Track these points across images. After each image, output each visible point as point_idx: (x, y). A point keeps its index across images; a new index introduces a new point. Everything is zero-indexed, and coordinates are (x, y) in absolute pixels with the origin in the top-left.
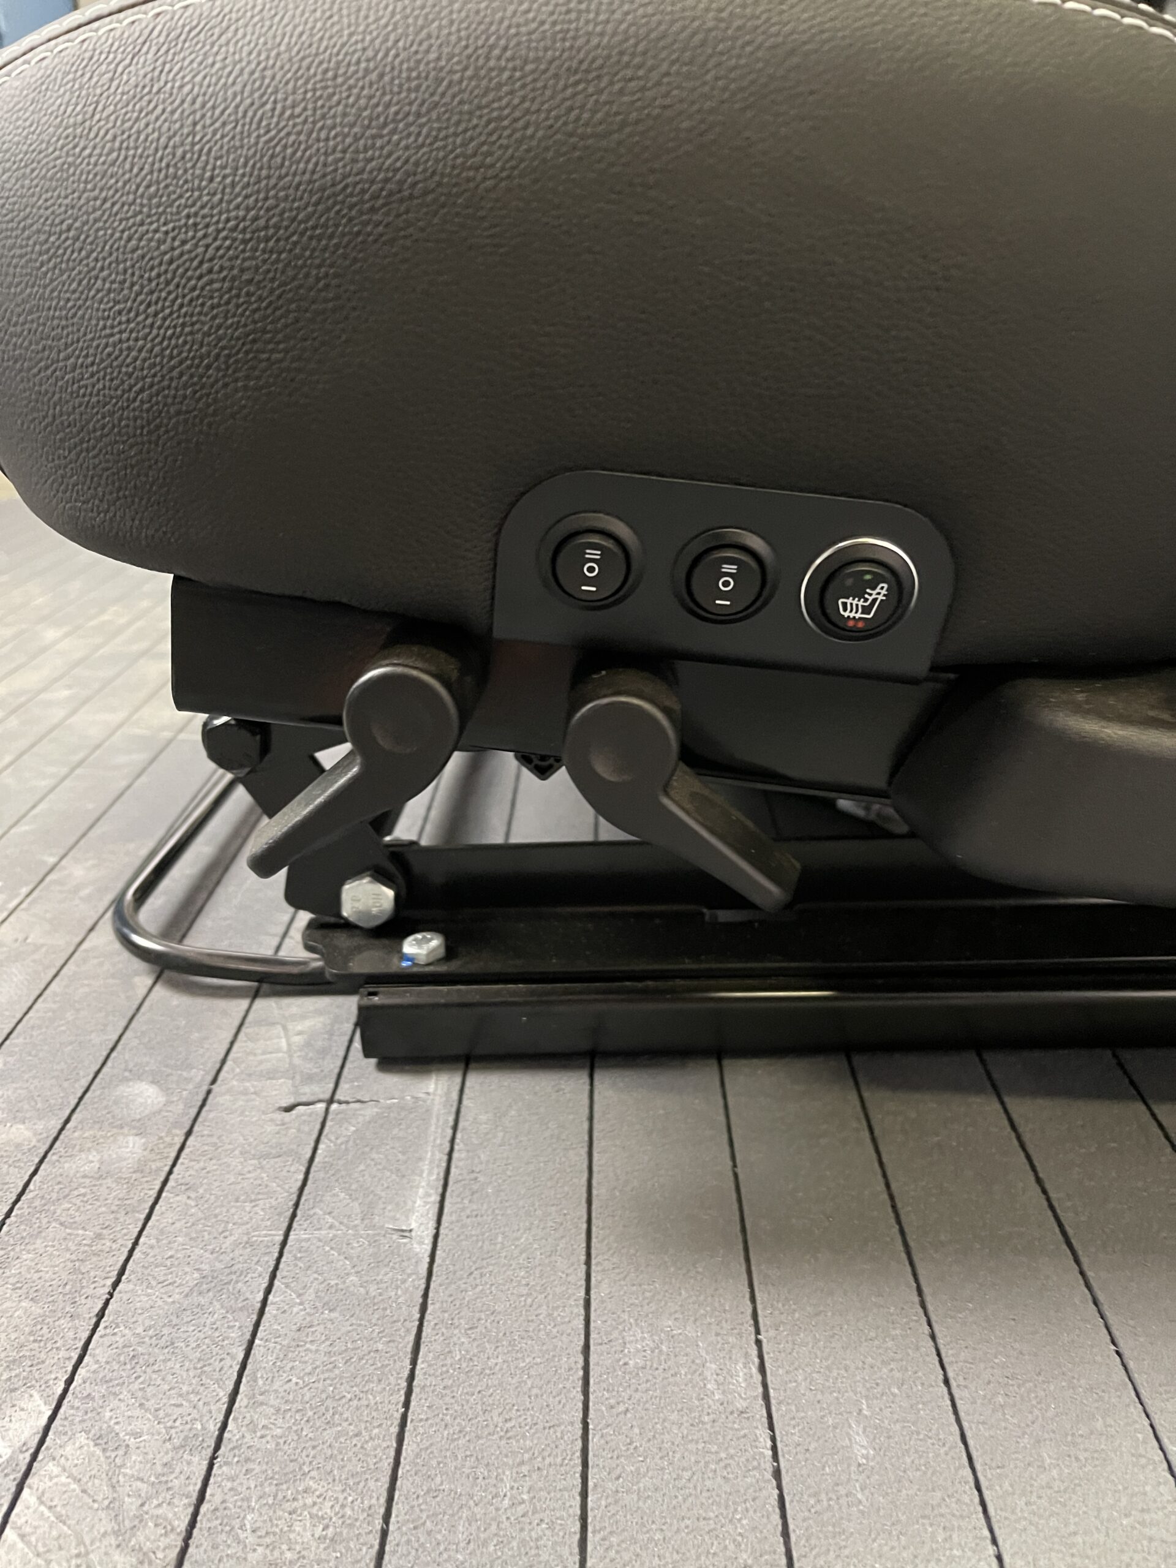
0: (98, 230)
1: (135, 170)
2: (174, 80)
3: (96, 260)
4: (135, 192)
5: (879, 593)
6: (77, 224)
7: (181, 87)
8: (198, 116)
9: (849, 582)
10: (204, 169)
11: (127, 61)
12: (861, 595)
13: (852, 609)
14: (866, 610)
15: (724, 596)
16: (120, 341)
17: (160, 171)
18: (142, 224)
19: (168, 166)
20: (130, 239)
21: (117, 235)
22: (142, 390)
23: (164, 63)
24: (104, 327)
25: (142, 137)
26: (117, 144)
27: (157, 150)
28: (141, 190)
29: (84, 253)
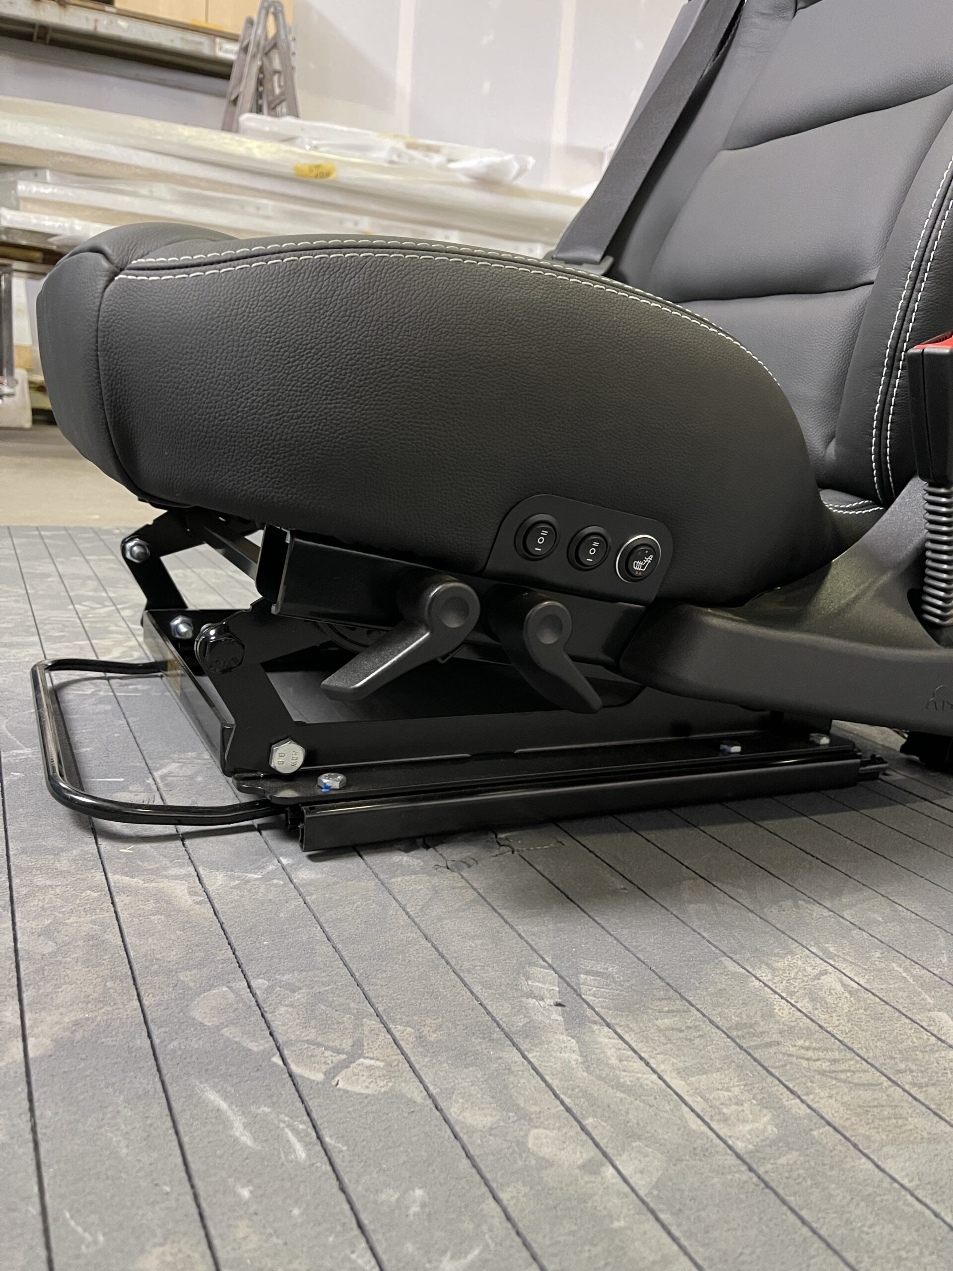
0: (331, 352)
1: (358, 328)
2: (382, 290)
3: (328, 366)
4: (358, 338)
5: (649, 560)
6: (319, 347)
7: (386, 294)
8: (396, 310)
9: (639, 553)
10: (398, 335)
11: (352, 275)
12: (642, 560)
13: (638, 566)
14: (643, 567)
15: (591, 556)
16: (335, 407)
17: (373, 331)
18: (359, 353)
19: (378, 329)
20: (351, 359)
21: (344, 356)
22: (344, 433)
23: (376, 281)
24: (326, 399)
25: (363, 313)
26: (348, 313)
27: (372, 321)
28: (361, 337)
29: (320, 361)
